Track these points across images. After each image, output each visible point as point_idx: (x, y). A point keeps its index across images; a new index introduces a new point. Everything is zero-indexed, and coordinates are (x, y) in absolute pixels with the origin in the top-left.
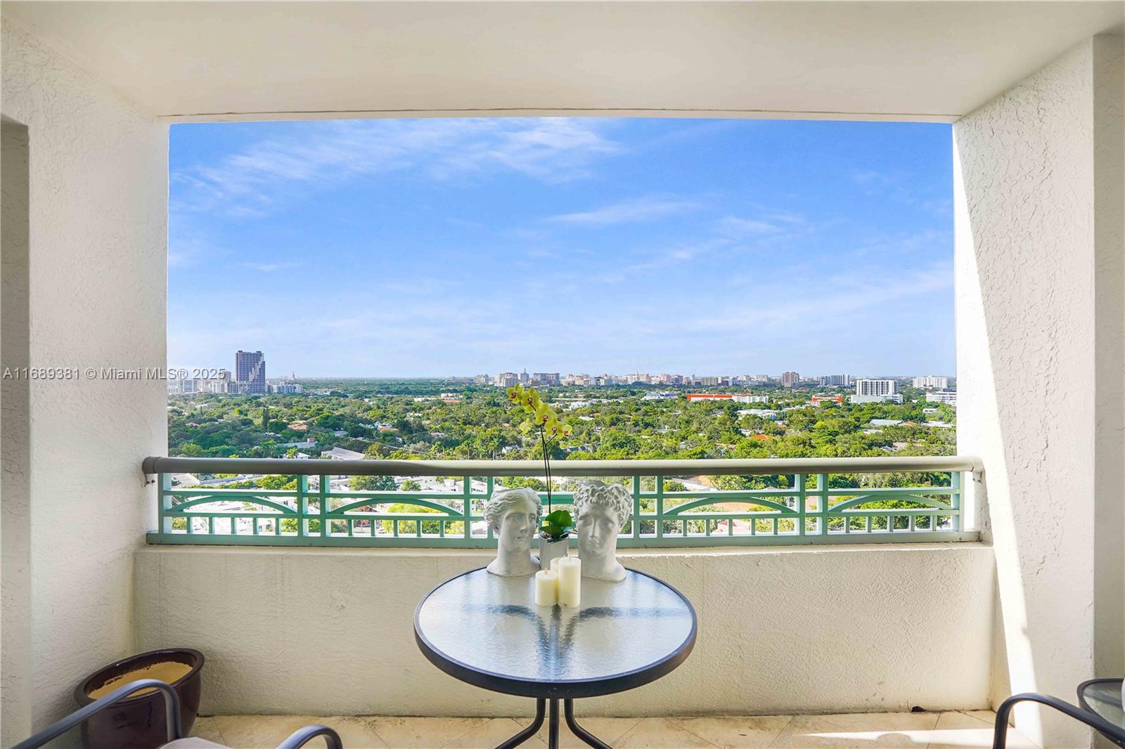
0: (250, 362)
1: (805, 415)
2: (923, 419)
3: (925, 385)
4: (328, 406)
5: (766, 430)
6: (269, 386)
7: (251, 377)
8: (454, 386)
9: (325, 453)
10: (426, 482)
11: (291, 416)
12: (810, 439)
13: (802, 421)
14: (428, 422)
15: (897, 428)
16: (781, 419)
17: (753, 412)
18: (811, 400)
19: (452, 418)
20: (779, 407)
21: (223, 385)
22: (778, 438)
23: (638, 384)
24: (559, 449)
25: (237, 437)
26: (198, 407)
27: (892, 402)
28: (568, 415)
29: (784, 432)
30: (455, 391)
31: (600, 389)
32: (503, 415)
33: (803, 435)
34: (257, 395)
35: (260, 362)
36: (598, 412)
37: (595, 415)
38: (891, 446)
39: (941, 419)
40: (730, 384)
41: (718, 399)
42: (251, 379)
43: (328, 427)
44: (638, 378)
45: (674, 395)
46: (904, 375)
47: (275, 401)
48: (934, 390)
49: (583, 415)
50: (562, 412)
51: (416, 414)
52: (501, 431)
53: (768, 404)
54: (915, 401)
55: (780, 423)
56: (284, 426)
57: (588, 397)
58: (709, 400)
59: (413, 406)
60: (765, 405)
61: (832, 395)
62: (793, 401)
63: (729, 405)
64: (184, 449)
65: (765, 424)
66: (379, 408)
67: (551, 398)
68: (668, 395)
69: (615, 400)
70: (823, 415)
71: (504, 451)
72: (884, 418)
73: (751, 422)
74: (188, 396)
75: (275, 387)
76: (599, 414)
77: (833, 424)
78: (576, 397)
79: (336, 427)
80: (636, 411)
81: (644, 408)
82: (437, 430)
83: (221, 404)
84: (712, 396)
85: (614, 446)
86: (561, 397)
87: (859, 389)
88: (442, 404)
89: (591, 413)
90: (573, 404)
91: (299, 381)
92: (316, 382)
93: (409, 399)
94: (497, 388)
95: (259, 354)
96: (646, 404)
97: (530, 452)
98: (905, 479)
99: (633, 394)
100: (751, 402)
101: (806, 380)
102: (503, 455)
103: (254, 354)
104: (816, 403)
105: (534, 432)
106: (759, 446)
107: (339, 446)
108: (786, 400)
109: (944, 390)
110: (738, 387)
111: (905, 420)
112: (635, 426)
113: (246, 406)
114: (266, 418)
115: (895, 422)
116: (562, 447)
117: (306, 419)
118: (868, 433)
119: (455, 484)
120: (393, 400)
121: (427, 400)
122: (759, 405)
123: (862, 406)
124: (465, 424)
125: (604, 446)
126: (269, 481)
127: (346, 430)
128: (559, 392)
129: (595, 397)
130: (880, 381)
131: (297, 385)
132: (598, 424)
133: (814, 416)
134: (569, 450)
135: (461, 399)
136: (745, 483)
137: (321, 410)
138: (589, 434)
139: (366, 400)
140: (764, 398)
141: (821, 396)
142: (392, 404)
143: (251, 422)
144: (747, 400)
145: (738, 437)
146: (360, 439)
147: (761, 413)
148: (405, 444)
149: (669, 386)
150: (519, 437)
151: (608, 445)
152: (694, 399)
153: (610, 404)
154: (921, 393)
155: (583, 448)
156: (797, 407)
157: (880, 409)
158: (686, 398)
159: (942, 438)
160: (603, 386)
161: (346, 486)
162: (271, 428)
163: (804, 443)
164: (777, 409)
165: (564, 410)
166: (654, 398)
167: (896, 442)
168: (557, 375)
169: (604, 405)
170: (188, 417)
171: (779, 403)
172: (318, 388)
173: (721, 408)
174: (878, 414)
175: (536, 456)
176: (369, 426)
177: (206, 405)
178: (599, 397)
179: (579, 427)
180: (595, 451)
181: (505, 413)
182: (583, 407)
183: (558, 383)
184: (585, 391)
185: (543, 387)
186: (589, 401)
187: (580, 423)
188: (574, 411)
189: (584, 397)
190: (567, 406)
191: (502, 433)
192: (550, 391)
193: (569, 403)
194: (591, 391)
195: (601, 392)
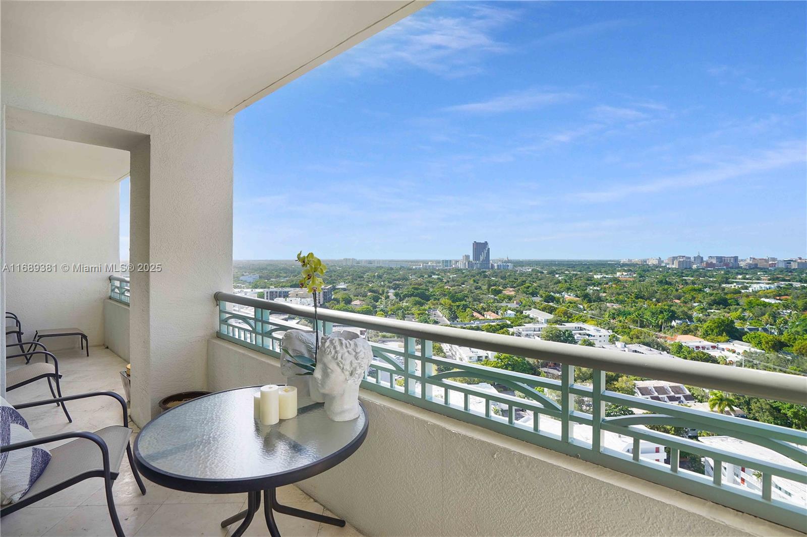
0: (481, 248)
4: (529, 279)
6: (492, 265)
7: (481, 258)
8: (629, 267)
9: (526, 312)
10: (600, 341)
11: (505, 285)
14: (604, 295)
19: (625, 292)
21: (465, 263)
24: (734, 327)
25: (472, 297)
26: (451, 276)
28: (747, 296)
30: (629, 270)
31: (790, 272)
32: (675, 293)
34: (485, 270)
35: (487, 249)
36: (787, 295)
37: (783, 297)
42: (481, 259)
43: (529, 294)
47: (495, 274)
49: (767, 297)
50: (740, 292)
51: (595, 288)
52: (671, 306)
56: (500, 292)
57: (774, 279)
59: (593, 282)
64: (442, 302)
66: (566, 282)
67: (727, 279)
71: (674, 323)
74: (446, 269)
75: (496, 265)
76: (788, 297)
78: (758, 280)
79: (534, 294)
82: (611, 302)
83: (464, 275)
86: (739, 279)
88: (617, 281)
89: (777, 296)
90: (755, 286)
91: (511, 261)
92: (522, 262)
93: (589, 276)
94: (669, 268)
95: (486, 243)
97: (700, 327)
102: (672, 327)
103: (483, 243)
105: (707, 310)
107: (535, 308)
113: (477, 277)
114: (490, 286)
116: (738, 325)
117: (514, 287)
119: (625, 346)
120: (577, 277)
121: (605, 277)
124: (637, 298)
125: (793, 330)
126: (489, 327)
127: (541, 296)
128: (738, 274)
129: (784, 280)
131: (509, 264)
132: (786, 307)
134: (746, 330)
135: (635, 277)
137: (525, 281)
138: (773, 317)
139: (557, 276)
142: (576, 279)
143: (480, 288)
146: (551, 304)
148: (585, 310)
150: (690, 312)
151: (799, 329)
153: (804, 288)
155: (765, 330)
160: (794, 269)
161: (539, 337)
162: (492, 292)
165: (743, 291)
168: (736, 258)
169: (796, 288)
170: (446, 283)
172: (523, 266)
175: (707, 331)
176: (558, 295)
177: (455, 276)
178: (789, 281)
179: (761, 309)
180: (781, 333)
181: (677, 290)
182: (767, 289)
183: (737, 266)
184: (770, 274)
185: (718, 270)
186: (775, 284)
187: (763, 305)
188: (755, 293)
189: (769, 280)
190: (746, 288)
191: (672, 308)
192: (727, 273)
193: (748, 285)
194: (778, 274)
195: (792, 275)
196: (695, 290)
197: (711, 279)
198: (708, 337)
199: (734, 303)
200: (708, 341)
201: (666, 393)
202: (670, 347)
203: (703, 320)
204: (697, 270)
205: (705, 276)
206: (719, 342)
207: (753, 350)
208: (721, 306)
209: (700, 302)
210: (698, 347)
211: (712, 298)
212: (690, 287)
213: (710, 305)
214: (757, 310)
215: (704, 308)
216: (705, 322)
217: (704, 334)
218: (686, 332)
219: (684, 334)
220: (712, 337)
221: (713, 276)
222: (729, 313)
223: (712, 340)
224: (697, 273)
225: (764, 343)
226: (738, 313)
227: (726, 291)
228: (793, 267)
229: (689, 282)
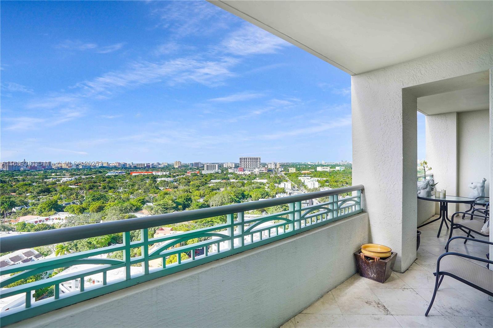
1: (185, 179)
2: (228, 179)
3: (227, 166)
5: (170, 187)
12: (189, 189)
13: (185, 182)
15: (220, 183)
16: (176, 182)
17: (163, 179)
18: (186, 173)
20: (174, 176)
22: (176, 190)
23: (102, 167)
24: (57, 205)
27: (218, 173)
28: (61, 185)
29: (178, 187)
31: (79, 170)
32: (10, 188)
33: (186, 188)
36: (80, 183)
37: (79, 184)
38: (219, 190)
39: (234, 179)
40: (151, 167)
41: (146, 174)
44: (102, 164)
45: (124, 172)
46: (220, 162)
48: (231, 168)
49: (71, 185)
50: (56, 184)
52: (10, 198)
53: (169, 175)
54: (225, 172)
55: (175, 183)
57: (72, 175)
58: (142, 174)
60: (168, 176)
61: (195, 171)
62: (180, 174)
63: (152, 176)
65: (169, 184)
67: (46, 176)
68: (120, 173)
69: (90, 176)
70: (193, 179)
71: (14, 210)
72: (215, 179)
73: (163, 184)
76: (81, 184)
77: (197, 182)
78: (64, 175)
80: (104, 181)
81: (107, 180)
84: (143, 173)
85: (93, 200)
86: (54, 176)
87: (205, 168)
89: (76, 183)
90: (63, 179)
96: (109, 177)
97: (36, 209)
98: (226, 202)
99: (100, 172)
100: (162, 174)
101: (184, 165)
102: (14, 212)
104: (189, 174)
105: (37, 197)
106: (168, 194)
108: (177, 173)
109: (234, 168)
110: (154, 168)
111: (223, 179)
112: (104, 189)
115: (219, 181)
116: (59, 203)
118: (210, 185)
122: (166, 176)
123: (207, 175)
125: (87, 201)
128: (52, 172)
129: (77, 175)
130: (213, 165)
132: (81, 189)
133: (189, 180)
134: (64, 205)
136: (165, 210)
138: (77, 195)
140: (167, 173)
141: (191, 171)
144: (160, 174)
145: (158, 190)
147: (167, 179)
149: (120, 168)
150: (26, 200)
151: (90, 199)
152: (134, 174)
153: (87, 178)
154: (227, 169)
155: (74, 203)
156: (182, 176)
157: (213, 176)
158: (130, 174)
159: (235, 185)
160: (80, 169)
163: (187, 191)
164: (174, 177)
165: (57, 183)
166: (112, 174)
167: (220, 188)
169: (84, 179)
171: (174, 175)
173: (148, 178)
174: (213, 178)
175: (41, 210)
178: (80, 175)
179: (70, 192)
180: (81, 204)
181: (11, 186)
182: (70, 180)
183: (51, 168)
184: (70, 172)
185: (39, 170)
186: (73, 177)
187: (70, 190)
188: (64, 183)
189: (70, 175)
190: (59, 181)
191: (11, 199)
192: (45, 172)
193: (60, 179)
194: (74, 172)
195: (80, 172)
196: (26, 185)
197: (36, 177)
198: (42, 214)
199: (53, 190)
200: (42, 216)
201: (21, 259)
202: (15, 227)
203: (36, 204)
204: (24, 171)
205: (31, 175)
206: (50, 215)
207: (70, 215)
208: (46, 193)
209: (31, 192)
210: (36, 222)
211: (40, 189)
212: (22, 183)
213: (38, 193)
214: (68, 193)
215: (35, 196)
216: (38, 204)
217: (39, 213)
218: (25, 214)
219: (24, 216)
220: (45, 213)
221: (36, 175)
222: (52, 197)
223: (46, 215)
224: (25, 173)
225: (76, 210)
226: (58, 196)
227: (47, 183)
228: (80, 168)
229: (20, 179)
